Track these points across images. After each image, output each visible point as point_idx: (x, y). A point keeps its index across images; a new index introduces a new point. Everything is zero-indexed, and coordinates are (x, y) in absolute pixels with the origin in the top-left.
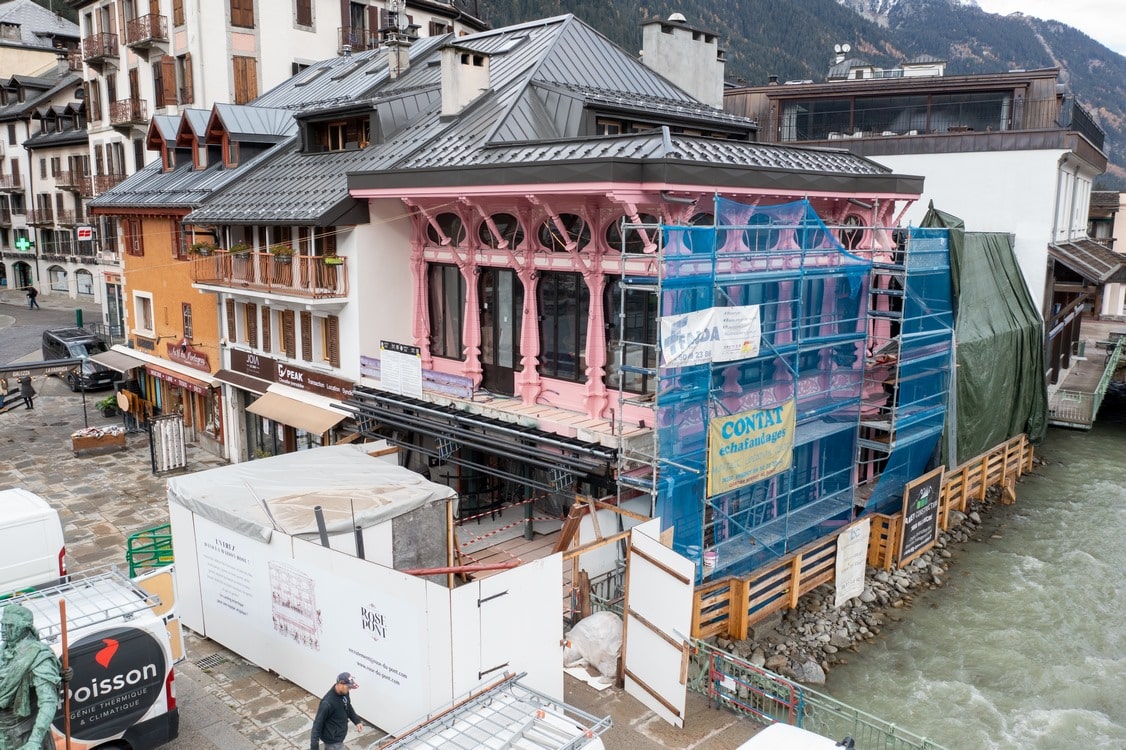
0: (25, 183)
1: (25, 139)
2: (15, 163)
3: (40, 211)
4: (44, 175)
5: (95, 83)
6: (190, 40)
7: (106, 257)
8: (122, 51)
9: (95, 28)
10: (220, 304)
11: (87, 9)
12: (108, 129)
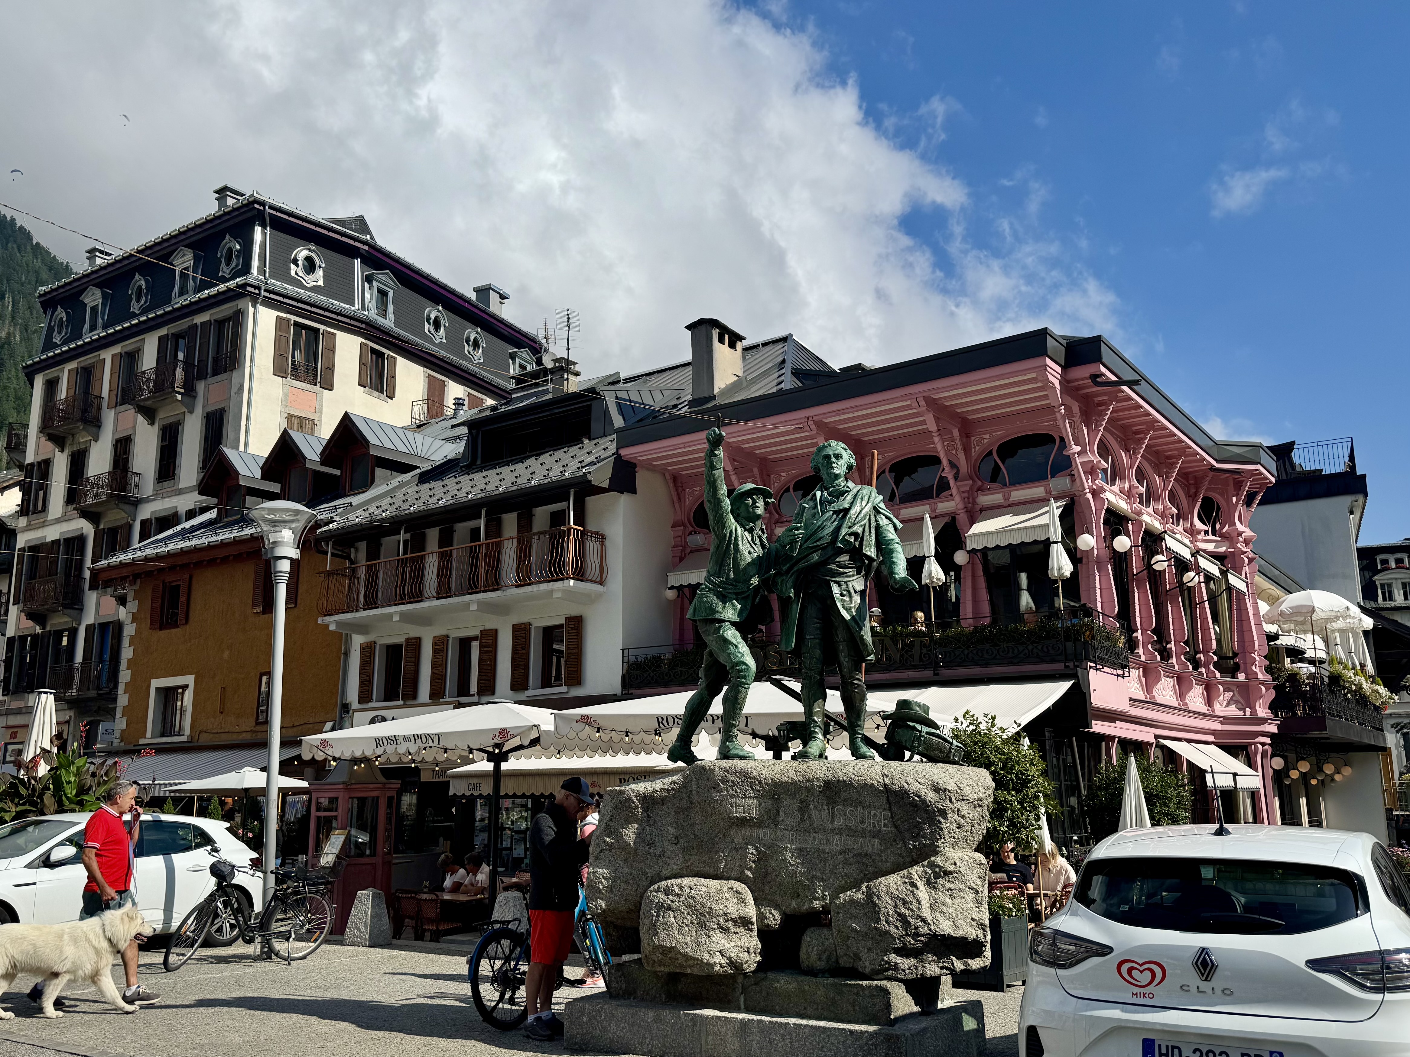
5: (44, 467)
6: (234, 389)
7: (15, 704)
8: (108, 417)
9: (63, 392)
10: (346, 654)
11: (51, 373)
12: (58, 521)
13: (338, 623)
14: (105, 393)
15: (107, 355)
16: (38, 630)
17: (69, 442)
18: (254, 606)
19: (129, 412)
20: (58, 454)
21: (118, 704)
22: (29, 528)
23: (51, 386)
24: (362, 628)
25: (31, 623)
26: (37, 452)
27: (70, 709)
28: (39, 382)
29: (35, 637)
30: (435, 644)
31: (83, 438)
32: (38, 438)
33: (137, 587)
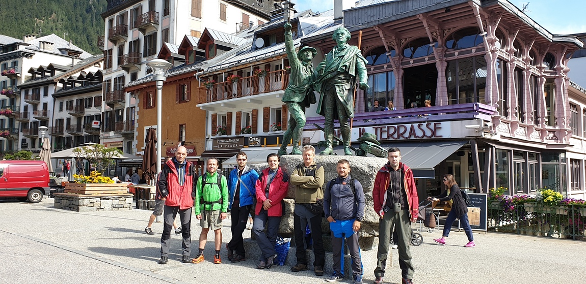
0: (50, 115)
1: (53, 93)
2: (45, 105)
3: (56, 127)
4: (61, 110)
5: (110, 51)
6: (171, 21)
7: (106, 135)
8: (130, 33)
9: (115, 24)
10: (207, 118)
11: (111, 17)
12: (116, 71)
13: (203, 107)
14: (129, 24)
15: (128, 10)
16: (112, 110)
17: (117, 42)
18: (176, 101)
19: (136, 31)
20: (114, 47)
21: (135, 135)
22: (106, 74)
23: (111, 21)
24: (212, 109)
25: (109, 107)
26: (108, 47)
27: (123, 137)
28: (107, 20)
29: (110, 112)
30: (237, 115)
31: (122, 41)
32: (108, 41)
33: (139, 94)
